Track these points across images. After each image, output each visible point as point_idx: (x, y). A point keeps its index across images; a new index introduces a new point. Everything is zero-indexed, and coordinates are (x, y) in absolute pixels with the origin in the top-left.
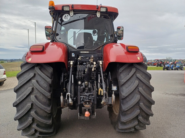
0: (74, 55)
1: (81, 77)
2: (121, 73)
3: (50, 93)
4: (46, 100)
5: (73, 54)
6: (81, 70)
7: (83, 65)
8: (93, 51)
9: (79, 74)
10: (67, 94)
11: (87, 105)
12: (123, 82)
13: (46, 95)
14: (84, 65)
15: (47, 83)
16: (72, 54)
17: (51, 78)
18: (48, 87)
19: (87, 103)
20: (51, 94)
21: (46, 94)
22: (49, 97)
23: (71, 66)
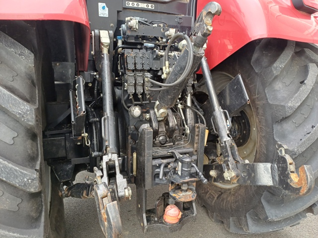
0: (107, 9)
1: (143, 94)
2: (276, 77)
3: (33, 167)
4: (19, 200)
5: (103, 8)
6: (139, 67)
7: (144, 51)
8: (164, 5)
9: (135, 80)
10: (106, 159)
11: (184, 194)
12: (291, 108)
13: (16, 182)
14: (147, 48)
15: (12, 123)
16: (101, 5)
17: (28, 96)
18: (18, 140)
19: (184, 187)
20: (40, 172)
21: (17, 177)
22: (34, 188)
23: (105, 51)
